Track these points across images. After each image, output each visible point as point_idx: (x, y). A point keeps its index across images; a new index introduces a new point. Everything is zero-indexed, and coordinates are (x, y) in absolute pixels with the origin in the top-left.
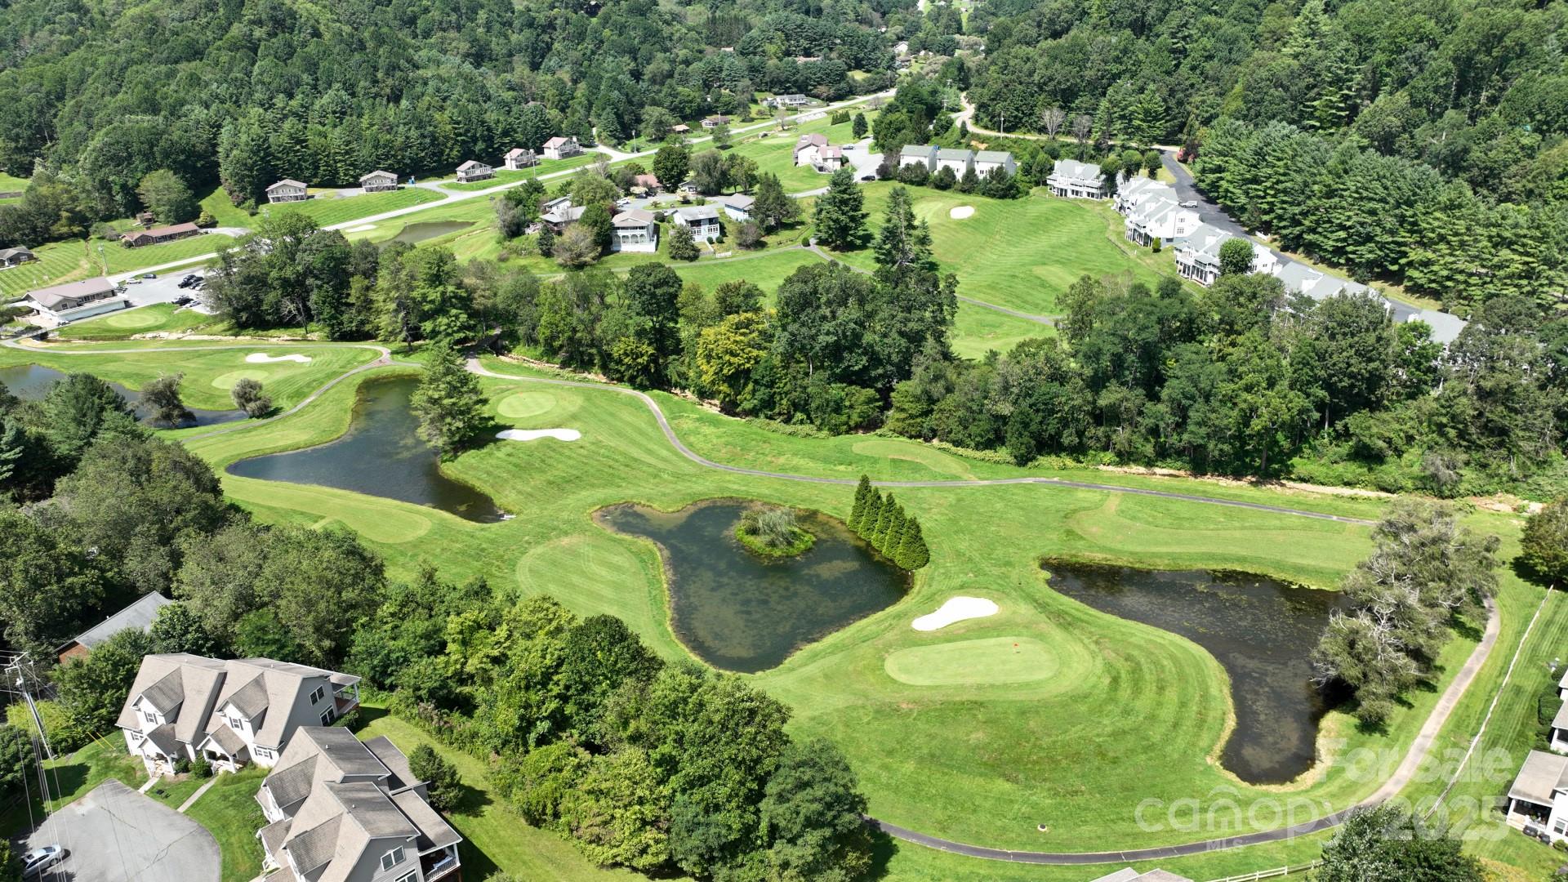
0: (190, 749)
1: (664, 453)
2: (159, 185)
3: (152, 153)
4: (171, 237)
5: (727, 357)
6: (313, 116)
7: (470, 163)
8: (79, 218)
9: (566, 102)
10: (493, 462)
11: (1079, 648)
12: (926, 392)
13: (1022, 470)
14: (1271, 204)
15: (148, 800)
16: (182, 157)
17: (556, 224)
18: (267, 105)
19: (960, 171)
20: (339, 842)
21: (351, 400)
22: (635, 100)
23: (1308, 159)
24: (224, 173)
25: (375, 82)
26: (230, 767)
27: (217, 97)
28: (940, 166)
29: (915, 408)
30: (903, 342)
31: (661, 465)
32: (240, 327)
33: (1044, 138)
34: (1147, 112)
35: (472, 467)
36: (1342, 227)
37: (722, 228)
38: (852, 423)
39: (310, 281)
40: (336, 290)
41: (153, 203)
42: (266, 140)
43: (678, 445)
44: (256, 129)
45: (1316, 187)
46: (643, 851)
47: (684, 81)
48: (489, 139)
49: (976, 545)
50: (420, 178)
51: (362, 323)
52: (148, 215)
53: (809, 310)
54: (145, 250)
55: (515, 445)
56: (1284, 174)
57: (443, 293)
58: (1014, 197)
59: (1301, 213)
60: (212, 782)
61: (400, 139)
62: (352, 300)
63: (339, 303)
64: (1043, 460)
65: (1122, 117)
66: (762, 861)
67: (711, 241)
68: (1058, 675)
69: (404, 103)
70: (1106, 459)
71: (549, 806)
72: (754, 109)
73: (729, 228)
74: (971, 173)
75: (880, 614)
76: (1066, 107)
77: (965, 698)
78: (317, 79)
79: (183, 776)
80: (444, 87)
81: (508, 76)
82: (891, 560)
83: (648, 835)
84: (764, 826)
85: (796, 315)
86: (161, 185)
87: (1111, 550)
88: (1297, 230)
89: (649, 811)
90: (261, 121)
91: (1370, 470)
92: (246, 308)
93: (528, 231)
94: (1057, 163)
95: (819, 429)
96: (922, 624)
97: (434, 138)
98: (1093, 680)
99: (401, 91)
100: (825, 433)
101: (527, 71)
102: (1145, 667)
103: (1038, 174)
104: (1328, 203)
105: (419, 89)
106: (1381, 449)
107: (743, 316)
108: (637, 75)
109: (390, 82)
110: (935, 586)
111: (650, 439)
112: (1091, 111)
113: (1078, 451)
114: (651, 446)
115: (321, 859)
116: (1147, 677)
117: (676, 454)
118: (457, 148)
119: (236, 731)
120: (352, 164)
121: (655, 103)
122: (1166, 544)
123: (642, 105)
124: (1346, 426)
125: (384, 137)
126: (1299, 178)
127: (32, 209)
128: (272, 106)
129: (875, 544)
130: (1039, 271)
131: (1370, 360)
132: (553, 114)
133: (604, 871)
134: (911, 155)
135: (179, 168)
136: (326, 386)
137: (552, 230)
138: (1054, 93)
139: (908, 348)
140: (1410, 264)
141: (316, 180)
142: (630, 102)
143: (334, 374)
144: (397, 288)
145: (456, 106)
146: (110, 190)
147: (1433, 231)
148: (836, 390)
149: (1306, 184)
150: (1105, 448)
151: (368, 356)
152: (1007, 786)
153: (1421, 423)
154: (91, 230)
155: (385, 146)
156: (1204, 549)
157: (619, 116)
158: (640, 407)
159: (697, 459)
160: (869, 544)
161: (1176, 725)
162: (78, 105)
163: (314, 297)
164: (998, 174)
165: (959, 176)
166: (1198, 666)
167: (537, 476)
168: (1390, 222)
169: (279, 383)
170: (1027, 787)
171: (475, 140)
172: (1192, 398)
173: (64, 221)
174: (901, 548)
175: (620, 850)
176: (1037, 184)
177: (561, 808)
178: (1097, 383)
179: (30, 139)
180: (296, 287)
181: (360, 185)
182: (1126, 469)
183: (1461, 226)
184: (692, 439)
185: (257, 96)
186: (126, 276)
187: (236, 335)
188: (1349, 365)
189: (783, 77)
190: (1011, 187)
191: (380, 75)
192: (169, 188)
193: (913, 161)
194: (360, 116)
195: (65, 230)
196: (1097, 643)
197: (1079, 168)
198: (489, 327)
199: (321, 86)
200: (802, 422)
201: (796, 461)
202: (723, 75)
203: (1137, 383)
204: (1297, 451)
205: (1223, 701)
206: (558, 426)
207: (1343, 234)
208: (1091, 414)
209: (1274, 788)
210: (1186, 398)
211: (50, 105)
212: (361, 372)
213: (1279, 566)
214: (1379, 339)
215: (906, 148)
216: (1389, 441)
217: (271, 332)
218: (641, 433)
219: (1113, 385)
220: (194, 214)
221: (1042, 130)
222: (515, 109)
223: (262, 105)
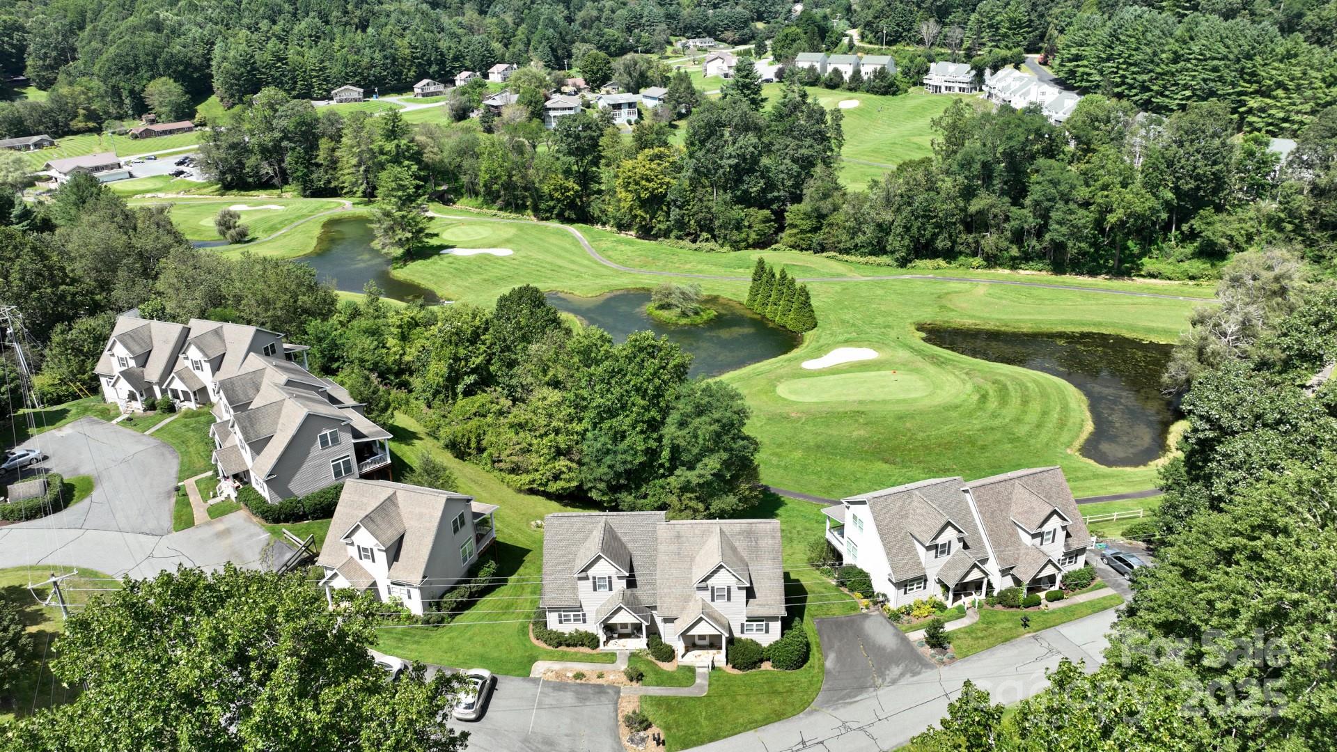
0: (157, 389)
1: (586, 262)
2: (163, 90)
3: (156, 65)
4: (171, 132)
5: (644, 182)
6: (293, 39)
7: (425, 81)
8: (91, 115)
9: (509, 39)
10: (437, 267)
11: (951, 378)
12: (817, 210)
13: (903, 270)
14: (1123, 77)
15: (119, 427)
16: (181, 68)
17: (496, 107)
18: (254, 28)
19: (847, 72)
20: (281, 421)
21: (317, 231)
22: (568, 38)
23: (1157, 32)
24: (216, 84)
25: (346, 12)
26: (192, 405)
27: (211, 20)
28: (830, 69)
29: (806, 225)
30: (795, 167)
31: (583, 270)
32: (227, 187)
33: (921, 48)
34: (1011, 20)
35: (418, 271)
36: (1186, 87)
37: (640, 114)
38: (750, 241)
39: (285, 144)
40: (306, 152)
41: (156, 103)
42: (252, 56)
43: (598, 257)
44: (243, 47)
45: (1164, 56)
46: (556, 477)
47: (610, 24)
48: (442, 63)
49: (859, 316)
50: (383, 93)
51: (329, 182)
52: (152, 116)
53: (714, 138)
54: (148, 141)
55: (456, 258)
56: (1135, 50)
57: (398, 146)
58: (894, 94)
59: (1150, 80)
60: (175, 417)
61: (367, 60)
62: (320, 160)
63: (309, 162)
64: (918, 262)
65: (991, 26)
66: (663, 488)
67: (629, 122)
68: (932, 394)
69: (370, 30)
70: (975, 263)
71: (473, 440)
72: (669, 49)
73: (645, 114)
74: (857, 73)
75: (773, 360)
76: (941, 22)
77: (848, 409)
78: (297, 9)
79: (150, 413)
80: (404, 19)
81: (460, 19)
82: (784, 327)
83: (562, 463)
84: (666, 454)
85: (703, 143)
86: (163, 89)
87: (979, 318)
88: (1146, 96)
89: (562, 441)
90: (248, 41)
91: (1213, 265)
92: (231, 170)
93: (472, 115)
94: (933, 65)
95: (722, 246)
96: (809, 365)
97: (394, 60)
98: (963, 397)
99: (368, 21)
100: (727, 248)
101: (476, 15)
102: (1010, 387)
103: (917, 75)
104: (1173, 68)
105: (383, 20)
106: (1223, 246)
107: (656, 150)
108: (569, 20)
109: (358, 13)
110: (822, 342)
111: (574, 254)
112: (963, 25)
113: (950, 255)
114: (574, 258)
115: (264, 433)
116: (1013, 394)
117: (596, 263)
118: (414, 69)
119: (197, 372)
120: (325, 80)
121: (584, 41)
122: (1029, 314)
123: (573, 42)
124: (1191, 227)
125: (352, 58)
126: (1149, 51)
127: (55, 106)
128: (258, 29)
129: (769, 316)
130: (915, 139)
131: (1215, 163)
132: (496, 46)
133: (522, 495)
134: (804, 61)
135: (178, 77)
136: (296, 223)
137: (494, 112)
138: (929, 10)
139: (799, 174)
140: (1250, 111)
141: (294, 93)
142: (564, 41)
143: (303, 216)
144: (359, 145)
145: (414, 34)
146: (120, 96)
147: (1271, 79)
148: (737, 212)
149: (1155, 54)
150: (975, 254)
151: (332, 206)
152: (886, 466)
153: (1260, 223)
154: (104, 125)
155: (354, 65)
156: (1063, 317)
157: (553, 50)
158: (565, 235)
159: (614, 266)
160: (764, 317)
161: (1039, 426)
162: (94, 28)
163: (288, 159)
164: (881, 74)
165: (846, 77)
166: (1060, 391)
167: (474, 276)
168: (1230, 76)
169: (256, 221)
170: (903, 467)
171: (430, 63)
172: (1053, 199)
173: (80, 118)
174: (792, 315)
175: (537, 476)
176: (915, 84)
177: (484, 443)
178: (968, 193)
179: (55, 59)
180: (273, 152)
181: (332, 99)
182: (993, 271)
183: (1297, 72)
184: (610, 253)
185: (245, 21)
186: (133, 158)
187: (222, 195)
188: (1195, 168)
189: (695, 24)
190: (892, 85)
191: (350, 7)
192: (169, 91)
193: (806, 65)
194: (332, 40)
195: (81, 125)
196: (967, 374)
197: (952, 67)
198: (437, 184)
199: (300, 13)
200: (707, 240)
201: (700, 267)
202: (643, 21)
203: (1003, 193)
204: (1145, 252)
205: (1081, 412)
206: (494, 247)
207: (1188, 93)
208: (963, 222)
209: (1128, 469)
210: (1049, 200)
211: (72, 32)
212: (325, 216)
213: (1132, 328)
214: (1224, 144)
215: (801, 55)
216: (1231, 238)
217: (252, 193)
218: (566, 250)
219: (982, 193)
220: (191, 116)
221: (921, 42)
222: (464, 39)
223: (249, 29)
